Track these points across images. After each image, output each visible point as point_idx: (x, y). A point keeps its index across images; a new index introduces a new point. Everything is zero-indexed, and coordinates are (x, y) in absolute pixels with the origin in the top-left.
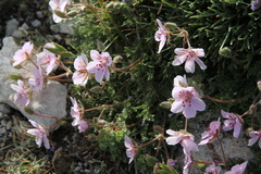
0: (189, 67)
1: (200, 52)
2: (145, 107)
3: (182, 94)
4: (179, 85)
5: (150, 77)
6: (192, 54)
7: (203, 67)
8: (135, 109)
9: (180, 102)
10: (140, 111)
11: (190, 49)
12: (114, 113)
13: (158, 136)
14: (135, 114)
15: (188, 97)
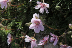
0: (41, 11)
1: (47, 5)
2: (20, 23)
3: (35, 22)
4: (35, 18)
5: (25, 11)
6: (44, 6)
7: (47, 12)
8: (16, 23)
9: (34, 25)
10: (18, 24)
11: (44, 3)
12: (8, 23)
13: (22, 37)
14: (16, 25)
15: (38, 24)
